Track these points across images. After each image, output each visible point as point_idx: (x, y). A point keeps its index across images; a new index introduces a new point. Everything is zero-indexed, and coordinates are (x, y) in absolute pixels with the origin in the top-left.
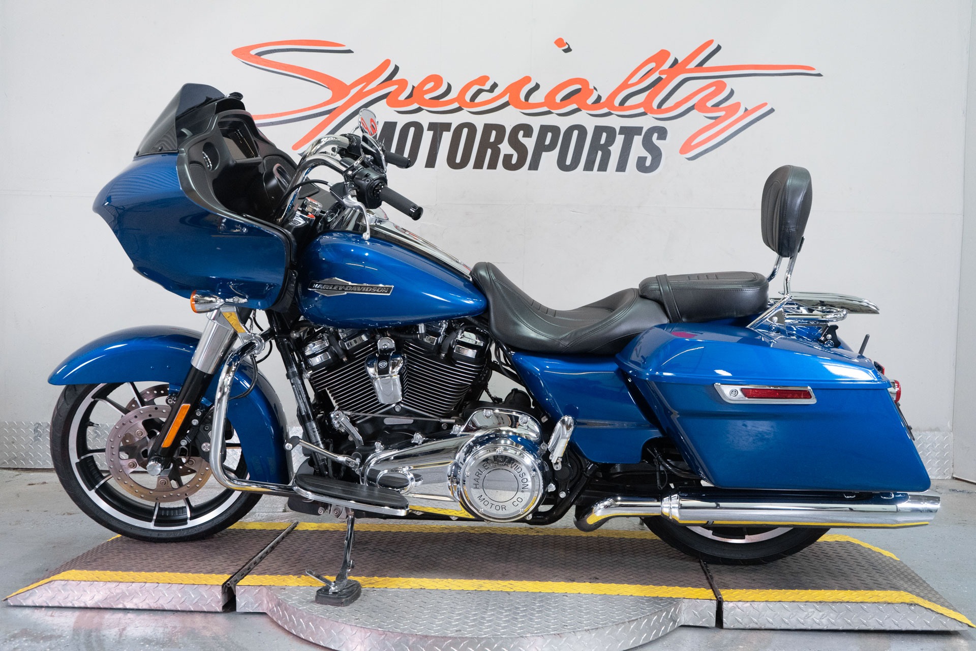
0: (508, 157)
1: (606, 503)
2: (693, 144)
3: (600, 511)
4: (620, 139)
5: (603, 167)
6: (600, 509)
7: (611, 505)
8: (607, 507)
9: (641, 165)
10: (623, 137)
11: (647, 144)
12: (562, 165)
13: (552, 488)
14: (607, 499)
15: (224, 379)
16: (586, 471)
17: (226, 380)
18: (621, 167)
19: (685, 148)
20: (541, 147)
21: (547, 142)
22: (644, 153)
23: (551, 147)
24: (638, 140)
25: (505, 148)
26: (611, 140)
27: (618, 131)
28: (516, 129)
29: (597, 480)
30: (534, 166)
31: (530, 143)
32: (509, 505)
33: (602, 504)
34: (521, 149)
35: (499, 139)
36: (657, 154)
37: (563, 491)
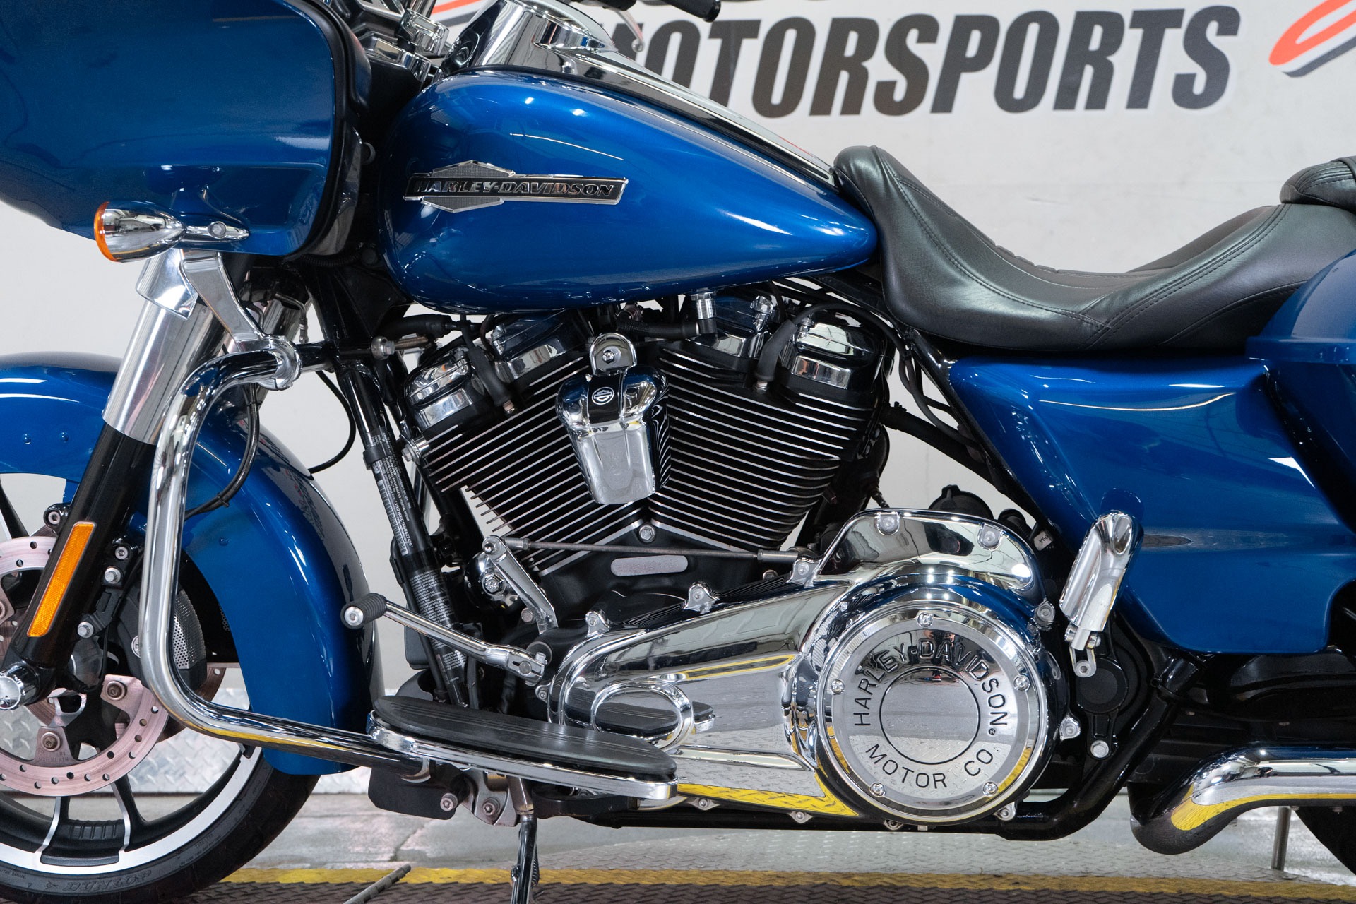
0: (885, 89)
1: (1227, 767)
2: (1300, 40)
3: (1211, 791)
4: (1132, 39)
5: (1098, 100)
6: (1209, 785)
7: (1243, 770)
8: (1230, 778)
9: (1183, 93)
10: (1139, 33)
11: (1196, 46)
12: (1005, 98)
13: (1071, 728)
14: (1228, 755)
15: (175, 429)
16: (1163, 683)
17: (179, 430)
18: (1139, 98)
19: (1282, 51)
20: (956, 64)
21: (972, 50)
22: (1189, 66)
23: (980, 62)
24: (1173, 39)
25: (879, 68)
26: (1113, 40)
27: (1127, 19)
28: (902, 27)
29: (1192, 714)
30: (944, 103)
31: (933, 55)
32: (954, 770)
33: (1214, 772)
34: (914, 70)
35: (866, 49)
36: (1217, 67)
37: (1099, 738)
